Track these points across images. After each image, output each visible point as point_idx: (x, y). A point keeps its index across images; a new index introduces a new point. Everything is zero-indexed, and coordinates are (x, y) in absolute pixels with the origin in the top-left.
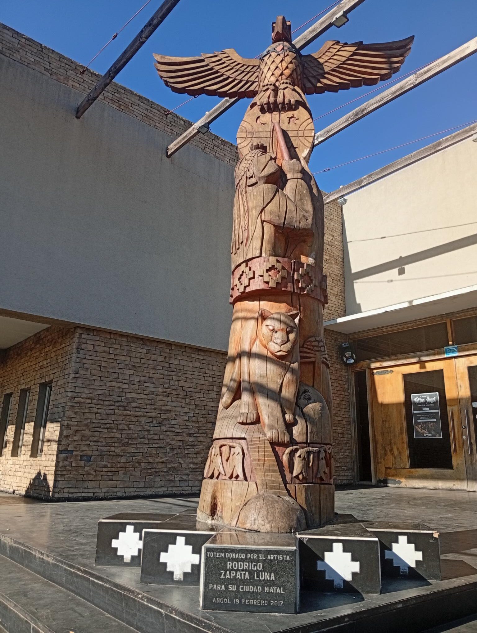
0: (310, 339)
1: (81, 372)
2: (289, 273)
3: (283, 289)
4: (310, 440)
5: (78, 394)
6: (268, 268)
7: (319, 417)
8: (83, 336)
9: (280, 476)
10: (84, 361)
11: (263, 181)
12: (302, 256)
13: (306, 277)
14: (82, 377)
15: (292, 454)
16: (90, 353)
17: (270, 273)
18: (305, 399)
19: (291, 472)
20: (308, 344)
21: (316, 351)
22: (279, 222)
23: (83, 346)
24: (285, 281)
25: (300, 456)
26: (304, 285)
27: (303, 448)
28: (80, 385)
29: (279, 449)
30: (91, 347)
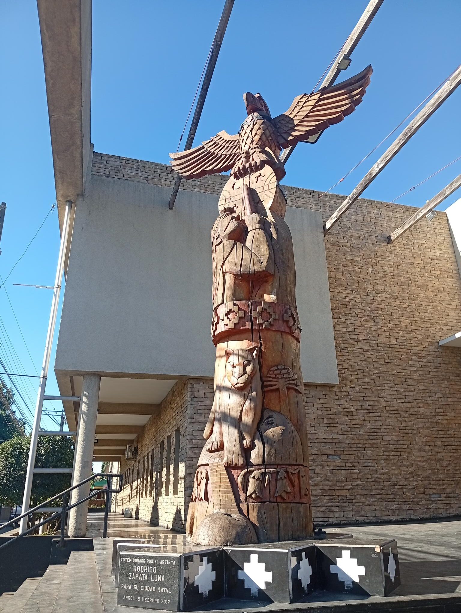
0: (272, 369)
1: (197, 417)
2: (245, 312)
3: (242, 328)
4: (267, 462)
5: (195, 436)
6: (227, 312)
7: (279, 440)
8: (195, 386)
9: (233, 497)
10: (198, 407)
11: (226, 239)
12: (265, 295)
13: (265, 314)
14: (197, 421)
15: (247, 476)
16: (202, 400)
17: (229, 316)
18: (267, 424)
19: (245, 492)
20: (270, 373)
21: (279, 378)
22: (236, 271)
23: (196, 395)
24: (243, 320)
25: (254, 477)
26: (261, 321)
27: (258, 469)
28: (197, 429)
29: (235, 472)
30: (202, 395)
